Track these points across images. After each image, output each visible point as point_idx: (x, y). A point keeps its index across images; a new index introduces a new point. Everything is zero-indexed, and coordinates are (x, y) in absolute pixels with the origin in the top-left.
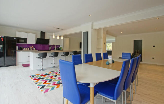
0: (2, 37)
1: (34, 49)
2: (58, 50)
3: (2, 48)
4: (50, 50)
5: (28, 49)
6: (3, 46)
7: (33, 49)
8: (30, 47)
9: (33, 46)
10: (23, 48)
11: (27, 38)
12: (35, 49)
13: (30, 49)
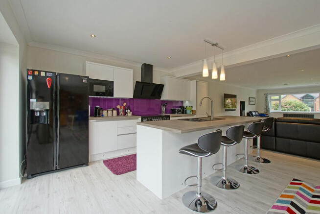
0: (48, 74)
1: (129, 113)
2: (183, 113)
3: (47, 110)
4: (164, 114)
5: (115, 112)
6: (51, 105)
7: (125, 113)
8: (118, 107)
9: (125, 104)
10: (102, 109)
11: (112, 80)
12: (129, 111)
13: (118, 114)
